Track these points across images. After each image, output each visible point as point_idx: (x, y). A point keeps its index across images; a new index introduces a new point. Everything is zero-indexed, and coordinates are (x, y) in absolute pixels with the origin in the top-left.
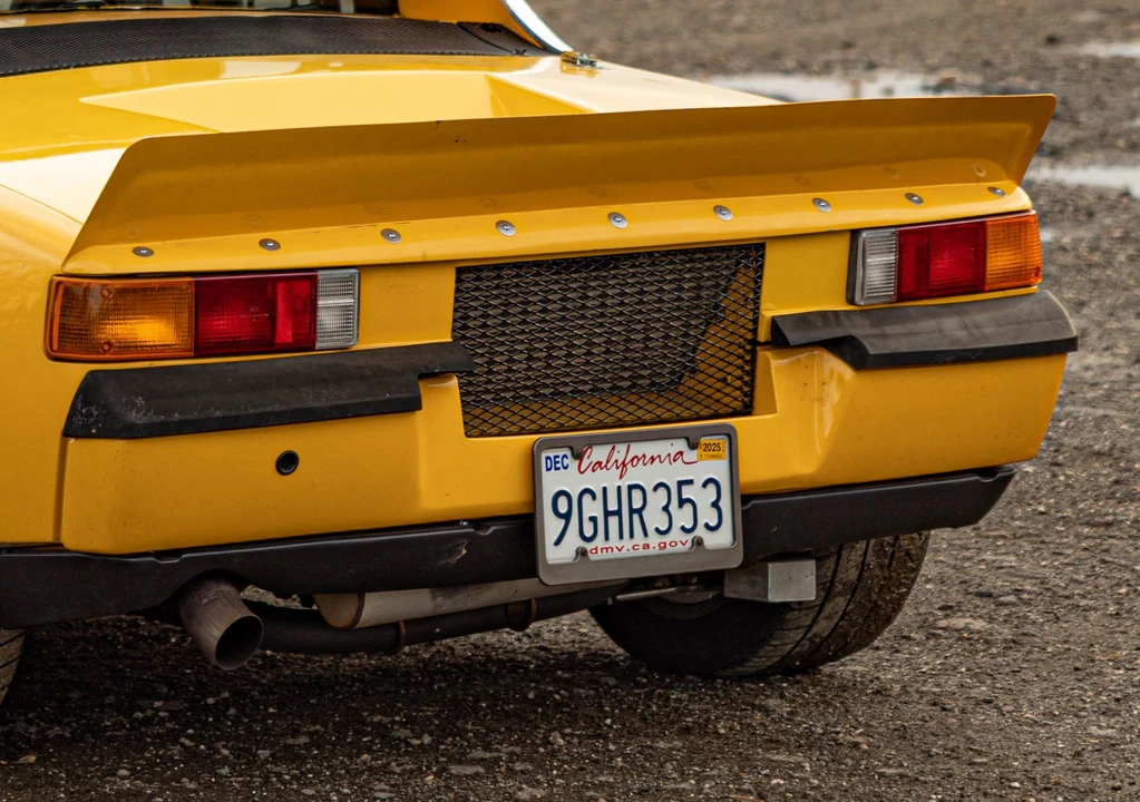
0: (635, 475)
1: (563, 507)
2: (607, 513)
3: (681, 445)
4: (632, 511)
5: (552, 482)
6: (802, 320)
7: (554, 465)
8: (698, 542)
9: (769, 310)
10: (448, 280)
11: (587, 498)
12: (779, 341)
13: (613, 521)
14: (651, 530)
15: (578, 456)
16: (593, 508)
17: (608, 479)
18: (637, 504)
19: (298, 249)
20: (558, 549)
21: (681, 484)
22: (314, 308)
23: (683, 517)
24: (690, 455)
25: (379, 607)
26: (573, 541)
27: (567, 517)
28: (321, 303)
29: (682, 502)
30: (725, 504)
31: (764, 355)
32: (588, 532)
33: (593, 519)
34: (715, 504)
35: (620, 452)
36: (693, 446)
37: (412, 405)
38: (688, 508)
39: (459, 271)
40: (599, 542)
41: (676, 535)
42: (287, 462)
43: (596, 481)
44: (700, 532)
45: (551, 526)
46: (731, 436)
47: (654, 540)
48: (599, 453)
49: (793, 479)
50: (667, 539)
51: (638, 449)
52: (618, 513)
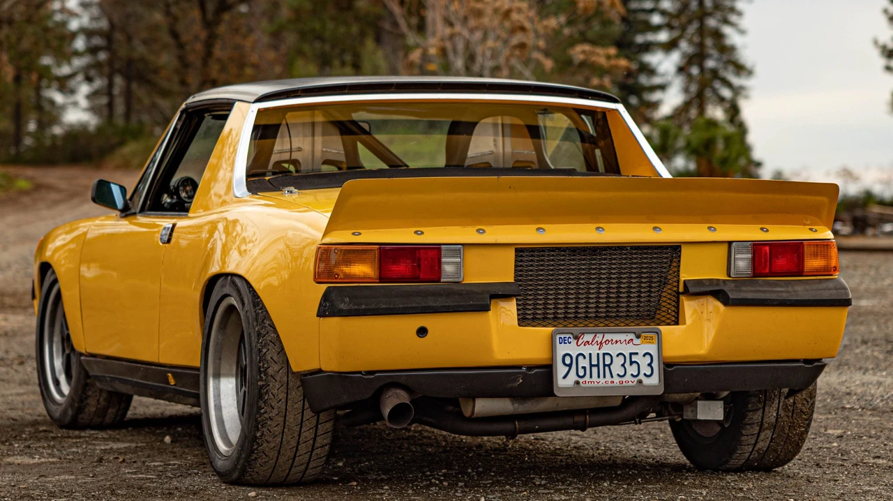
0: (605, 349)
1: (568, 361)
2: (591, 366)
3: (632, 336)
4: (605, 365)
5: (561, 350)
6: (699, 282)
7: (563, 341)
8: (640, 382)
9: (684, 276)
10: (511, 254)
11: (581, 358)
12: (686, 292)
13: (595, 370)
14: (614, 374)
15: (577, 338)
16: (583, 363)
17: (594, 350)
18: (608, 362)
19: (432, 235)
20: (564, 380)
21: (631, 354)
22: (440, 263)
23: (632, 370)
24: (636, 341)
25: (483, 406)
26: (572, 377)
27: (570, 366)
28: (443, 260)
29: (632, 363)
30: (655, 365)
31: (682, 298)
32: (581, 373)
33: (584, 368)
34: (650, 365)
35: (599, 338)
36: (638, 337)
37: (486, 309)
38: (635, 366)
39: (517, 250)
40: (587, 378)
41: (628, 377)
42: (422, 332)
43: (586, 350)
44: (641, 377)
45: (561, 370)
46: (658, 333)
47: (617, 380)
48: (588, 337)
49: (694, 356)
50: (624, 379)
51: (608, 337)
52: (598, 365)
